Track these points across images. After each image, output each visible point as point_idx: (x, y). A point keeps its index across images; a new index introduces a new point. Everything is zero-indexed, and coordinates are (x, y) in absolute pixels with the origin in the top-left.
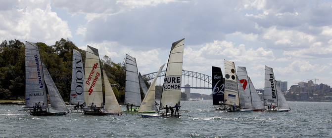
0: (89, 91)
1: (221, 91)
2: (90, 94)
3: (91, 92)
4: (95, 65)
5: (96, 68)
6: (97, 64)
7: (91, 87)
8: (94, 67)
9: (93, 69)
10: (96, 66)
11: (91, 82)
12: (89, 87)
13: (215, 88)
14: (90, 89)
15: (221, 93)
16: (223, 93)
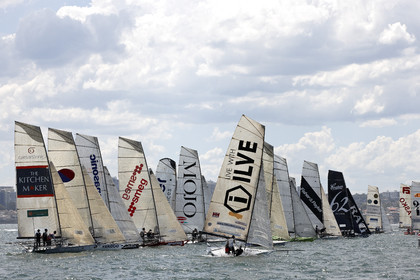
0: (129, 210)
1: (342, 209)
2: (131, 215)
3: (133, 212)
4: (137, 167)
5: (139, 172)
6: (142, 165)
7: (133, 204)
8: (136, 170)
9: (134, 174)
10: (141, 169)
11: (132, 195)
12: (128, 204)
13: (333, 203)
14: (131, 207)
15: (342, 211)
16: (346, 211)
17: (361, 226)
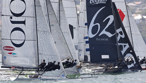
1: (104, 32)
13: (92, 25)
15: (104, 35)
16: (110, 35)
17: (129, 57)
